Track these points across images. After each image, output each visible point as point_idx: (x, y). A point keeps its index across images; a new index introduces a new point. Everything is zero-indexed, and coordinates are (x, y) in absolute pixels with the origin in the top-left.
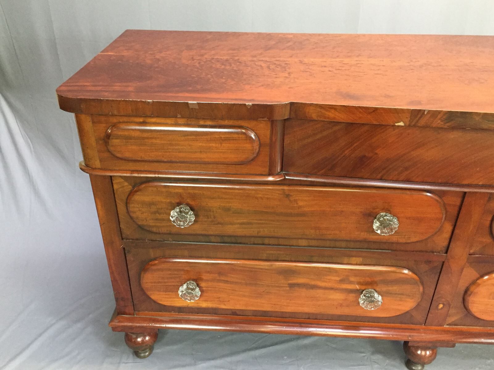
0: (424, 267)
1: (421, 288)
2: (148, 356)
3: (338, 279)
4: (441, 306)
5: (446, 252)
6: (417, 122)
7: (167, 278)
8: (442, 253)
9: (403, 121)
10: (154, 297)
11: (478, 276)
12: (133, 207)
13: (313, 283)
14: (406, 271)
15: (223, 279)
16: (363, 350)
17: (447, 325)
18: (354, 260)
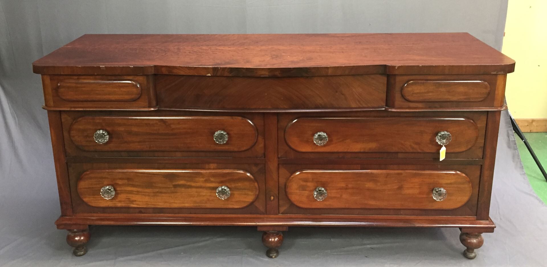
0: (255, 169)
1: (256, 184)
2: (83, 255)
3: (203, 179)
4: (272, 198)
5: (265, 157)
6: (216, 73)
7: (94, 184)
8: (263, 157)
9: (210, 73)
10: (86, 200)
11: (289, 174)
12: (73, 133)
13: (189, 183)
14: (249, 174)
15: (131, 183)
17: (281, 214)
18: (212, 165)
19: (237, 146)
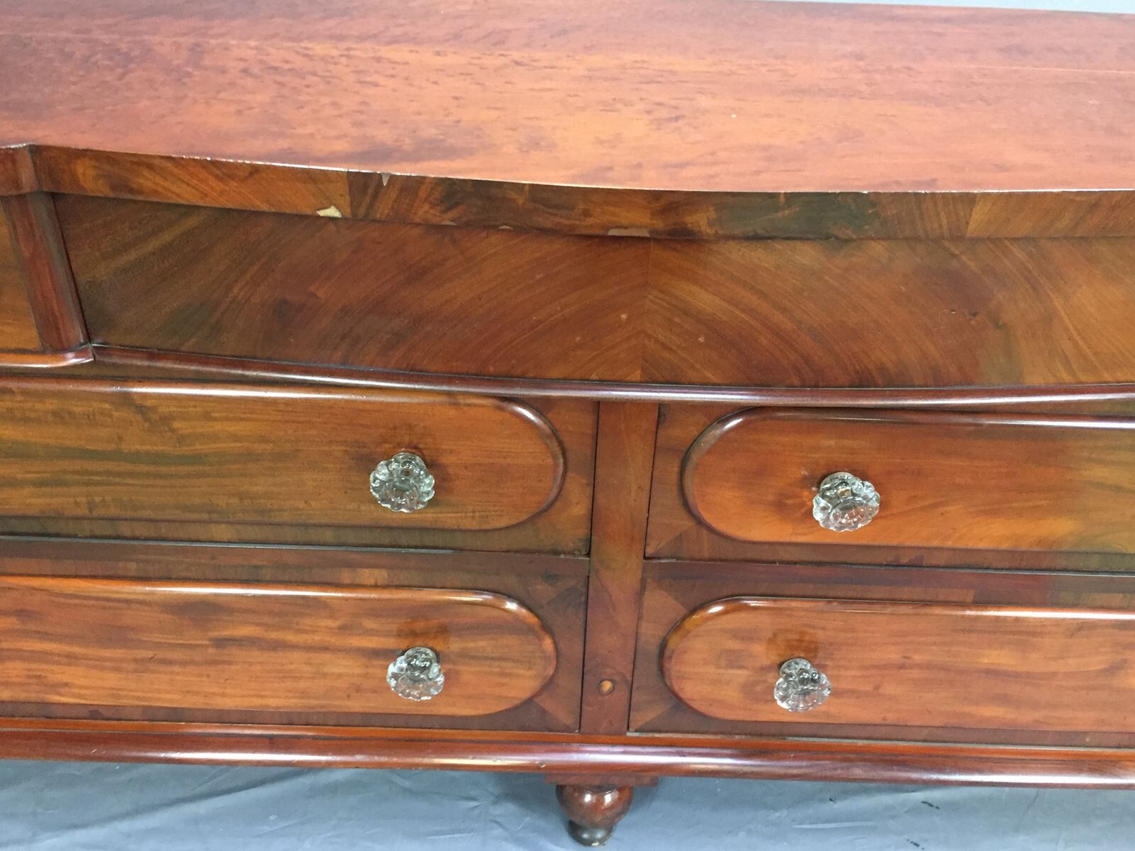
0: (543, 590)
1: (548, 643)
3: (333, 624)
4: (607, 686)
5: (588, 555)
6: (371, 206)
8: (580, 555)
9: (334, 205)
11: (684, 611)
13: (273, 635)
15: (34, 628)
16: (473, 793)
17: (636, 731)
18: (367, 575)
19: (474, 512)
